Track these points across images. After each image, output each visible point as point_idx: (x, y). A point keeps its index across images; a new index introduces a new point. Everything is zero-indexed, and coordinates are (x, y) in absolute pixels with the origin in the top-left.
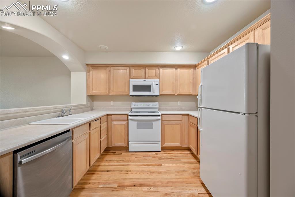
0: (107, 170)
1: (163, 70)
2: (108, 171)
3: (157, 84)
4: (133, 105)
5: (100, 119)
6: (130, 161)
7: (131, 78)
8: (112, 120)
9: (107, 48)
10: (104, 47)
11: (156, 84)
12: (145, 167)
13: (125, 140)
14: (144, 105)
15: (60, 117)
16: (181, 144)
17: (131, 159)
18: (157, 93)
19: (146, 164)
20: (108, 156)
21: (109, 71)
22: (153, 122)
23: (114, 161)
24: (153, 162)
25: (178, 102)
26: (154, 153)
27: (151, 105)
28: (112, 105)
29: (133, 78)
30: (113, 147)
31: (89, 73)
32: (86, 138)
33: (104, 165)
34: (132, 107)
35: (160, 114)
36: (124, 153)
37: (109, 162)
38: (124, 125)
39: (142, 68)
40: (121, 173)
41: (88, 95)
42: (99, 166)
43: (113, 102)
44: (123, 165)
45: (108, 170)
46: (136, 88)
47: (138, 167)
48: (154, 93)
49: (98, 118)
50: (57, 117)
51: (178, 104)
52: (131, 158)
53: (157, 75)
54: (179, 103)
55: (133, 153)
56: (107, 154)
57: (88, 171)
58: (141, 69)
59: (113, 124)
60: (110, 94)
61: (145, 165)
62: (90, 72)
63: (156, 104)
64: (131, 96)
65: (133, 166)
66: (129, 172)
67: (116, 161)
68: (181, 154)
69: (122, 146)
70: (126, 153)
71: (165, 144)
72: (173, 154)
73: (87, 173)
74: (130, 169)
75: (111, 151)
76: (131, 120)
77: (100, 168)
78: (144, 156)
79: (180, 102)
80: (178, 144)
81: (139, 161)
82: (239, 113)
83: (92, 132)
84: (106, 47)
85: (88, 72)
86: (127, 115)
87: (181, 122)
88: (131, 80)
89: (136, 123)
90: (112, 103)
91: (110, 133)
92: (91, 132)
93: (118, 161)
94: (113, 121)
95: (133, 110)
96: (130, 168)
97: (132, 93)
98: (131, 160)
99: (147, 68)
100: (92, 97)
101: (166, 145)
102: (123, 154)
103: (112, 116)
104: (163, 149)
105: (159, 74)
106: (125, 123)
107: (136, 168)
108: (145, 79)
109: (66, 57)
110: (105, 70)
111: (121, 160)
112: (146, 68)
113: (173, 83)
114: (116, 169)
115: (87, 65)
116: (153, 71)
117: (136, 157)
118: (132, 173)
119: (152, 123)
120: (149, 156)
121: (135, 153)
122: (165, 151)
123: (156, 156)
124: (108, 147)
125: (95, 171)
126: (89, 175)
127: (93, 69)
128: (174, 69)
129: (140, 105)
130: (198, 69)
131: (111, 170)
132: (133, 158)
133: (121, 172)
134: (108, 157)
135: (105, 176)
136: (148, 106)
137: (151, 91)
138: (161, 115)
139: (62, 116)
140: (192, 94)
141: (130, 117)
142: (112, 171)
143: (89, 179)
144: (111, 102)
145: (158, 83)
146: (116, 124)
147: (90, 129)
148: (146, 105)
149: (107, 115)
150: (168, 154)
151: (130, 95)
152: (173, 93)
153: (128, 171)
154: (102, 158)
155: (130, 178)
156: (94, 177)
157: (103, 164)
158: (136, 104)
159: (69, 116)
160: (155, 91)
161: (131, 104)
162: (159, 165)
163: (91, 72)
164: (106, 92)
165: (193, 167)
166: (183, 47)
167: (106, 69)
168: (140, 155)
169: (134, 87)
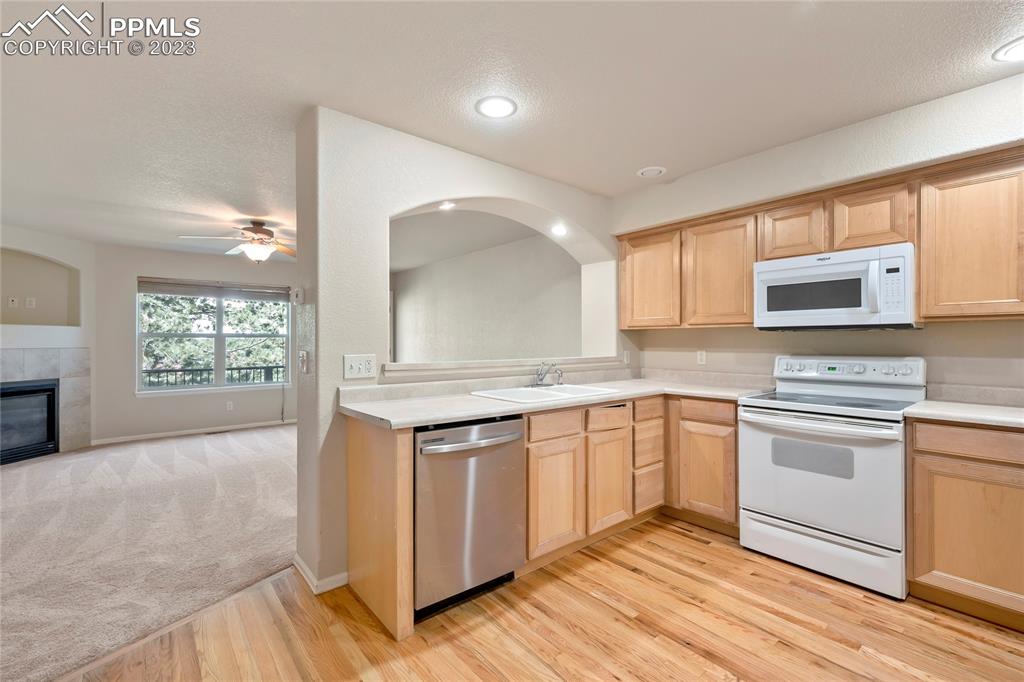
0: (634, 565)
1: (940, 189)
2: (635, 570)
3: (898, 270)
4: (783, 365)
5: (629, 405)
6: (723, 573)
7: (767, 256)
8: (680, 412)
9: (664, 170)
10: (651, 171)
11: (889, 271)
12: (767, 618)
13: (725, 498)
14: (834, 369)
15: (532, 386)
17: (736, 572)
19: (780, 610)
20: (661, 532)
21: (681, 245)
22: (856, 451)
23: (671, 552)
24: (824, 620)
26: (860, 594)
27: (877, 369)
28: (700, 363)
29: (772, 256)
30: (684, 511)
31: (623, 263)
32: (572, 447)
33: (637, 551)
34: (776, 373)
35: (898, 414)
36: (717, 544)
37: (651, 550)
38: (724, 438)
39: (812, 205)
40: (668, 593)
41: (622, 331)
42: (620, 546)
43: (704, 353)
44: (691, 577)
45: (638, 567)
47: (740, 603)
48: (875, 312)
49: (625, 400)
50: (526, 386)
52: (736, 568)
53: (900, 221)
55: (756, 558)
56: (661, 527)
57: (587, 547)
58: (808, 214)
59: (684, 429)
60: (685, 326)
61: (777, 613)
62: (625, 258)
63: (914, 369)
64: (761, 329)
65: (724, 592)
66: (696, 600)
67: (676, 554)
69: (716, 515)
70: (727, 547)
71: (935, 573)
73: (584, 551)
74: (704, 597)
75: (679, 524)
76: (748, 423)
77: (621, 554)
78: (793, 583)
81: (760, 589)
83: (594, 438)
84: (661, 169)
85: (621, 258)
86: (735, 403)
88: (759, 267)
89: (769, 438)
90: (701, 357)
91: (674, 457)
92: (590, 437)
93: (681, 557)
94: (683, 419)
95: (782, 388)
96: (710, 594)
97: (764, 318)
98: (732, 574)
99: (842, 202)
100: (637, 337)
101: (937, 578)
102: (714, 544)
103: (683, 401)
104: (922, 596)
105: (911, 216)
106: (728, 430)
107: (731, 605)
108: (832, 248)
109: (559, 231)
110: (669, 243)
111: (693, 560)
112: (835, 200)
114: (661, 577)
115: (619, 238)
116: (879, 211)
117: (758, 572)
118: (704, 611)
119: (851, 455)
120: (823, 593)
121: (764, 558)
122: (933, 611)
123: (857, 607)
124: (667, 504)
125: (603, 555)
126: (584, 557)
127: (634, 246)
129: (813, 367)
131: (647, 571)
132: (746, 570)
133: (672, 591)
134: (659, 537)
135: (620, 578)
136: (859, 373)
137: (860, 306)
138: (900, 419)
139: (538, 385)
141: (745, 411)
142: (646, 574)
143: (579, 566)
144: (699, 353)
145: (907, 264)
146: (692, 430)
147: (586, 429)
148: (846, 368)
149: (667, 397)
151: (757, 324)
153: (693, 599)
154: (641, 532)
155: (688, 619)
156: (593, 567)
157: (634, 546)
158: (796, 362)
159: (556, 386)
161: (774, 361)
162: (841, 642)
163: (629, 258)
164: (672, 318)
167: (670, 240)
168: (783, 575)
169: (773, 291)
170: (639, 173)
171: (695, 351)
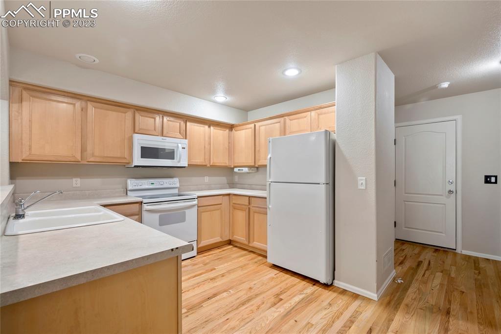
3: (184, 148)
4: (131, 184)
7: (136, 131)
9: (97, 61)
10: (88, 58)
14: (153, 184)
16: (221, 237)
18: (184, 163)
21: (82, 110)
22: (186, 211)
25: (206, 177)
27: (166, 182)
29: (139, 132)
31: (17, 105)
34: (130, 188)
43: (79, 180)
46: (147, 152)
47: (186, 282)
48: (179, 162)
51: (206, 181)
53: (182, 132)
54: (207, 179)
58: (154, 118)
60: (84, 162)
61: (195, 277)
62: (21, 103)
63: (175, 182)
64: (134, 166)
68: (224, 251)
71: (202, 242)
72: (215, 253)
76: (149, 211)
79: (208, 177)
80: (217, 239)
82: (319, 184)
84: (96, 59)
85: (14, 101)
86: (140, 203)
87: (220, 205)
88: (136, 137)
90: (76, 181)
99: (166, 118)
104: (201, 251)
105: (184, 131)
107: (186, 284)
108: (163, 136)
110: (71, 105)
113: (205, 147)
115: (11, 82)
116: (176, 125)
118: (188, 291)
120: (186, 266)
122: (201, 254)
123: (196, 263)
128: (207, 127)
129: (146, 184)
130: (236, 131)
136: (162, 185)
137: (174, 159)
138: (196, 197)
140: (228, 165)
141: (147, 206)
145: (186, 146)
148: (157, 183)
150: (209, 255)
152: (204, 164)
158: (138, 182)
160: (182, 160)
161: (127, 182)
162: (212, 270)
164: (74, 157)
165: (251, 258)
166: (226, 98)
167: (73, 104)
169: (143, 149)
170: (78, 56)
171: (72, 178)
